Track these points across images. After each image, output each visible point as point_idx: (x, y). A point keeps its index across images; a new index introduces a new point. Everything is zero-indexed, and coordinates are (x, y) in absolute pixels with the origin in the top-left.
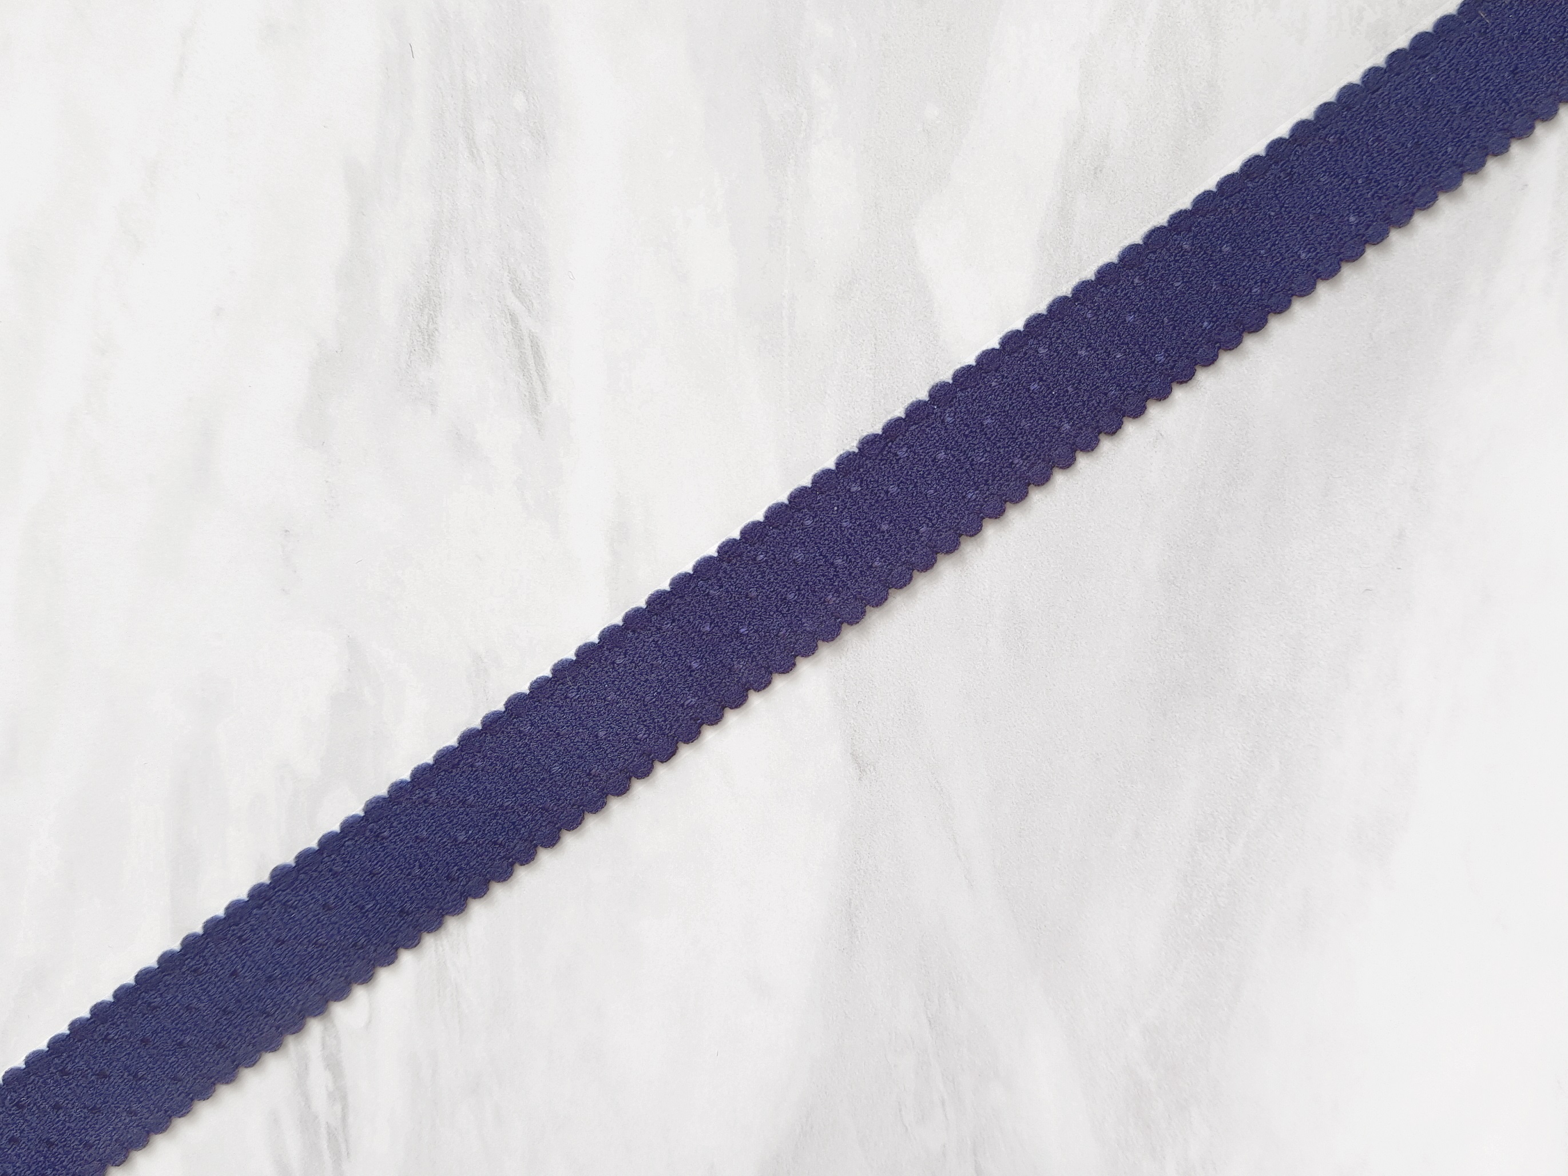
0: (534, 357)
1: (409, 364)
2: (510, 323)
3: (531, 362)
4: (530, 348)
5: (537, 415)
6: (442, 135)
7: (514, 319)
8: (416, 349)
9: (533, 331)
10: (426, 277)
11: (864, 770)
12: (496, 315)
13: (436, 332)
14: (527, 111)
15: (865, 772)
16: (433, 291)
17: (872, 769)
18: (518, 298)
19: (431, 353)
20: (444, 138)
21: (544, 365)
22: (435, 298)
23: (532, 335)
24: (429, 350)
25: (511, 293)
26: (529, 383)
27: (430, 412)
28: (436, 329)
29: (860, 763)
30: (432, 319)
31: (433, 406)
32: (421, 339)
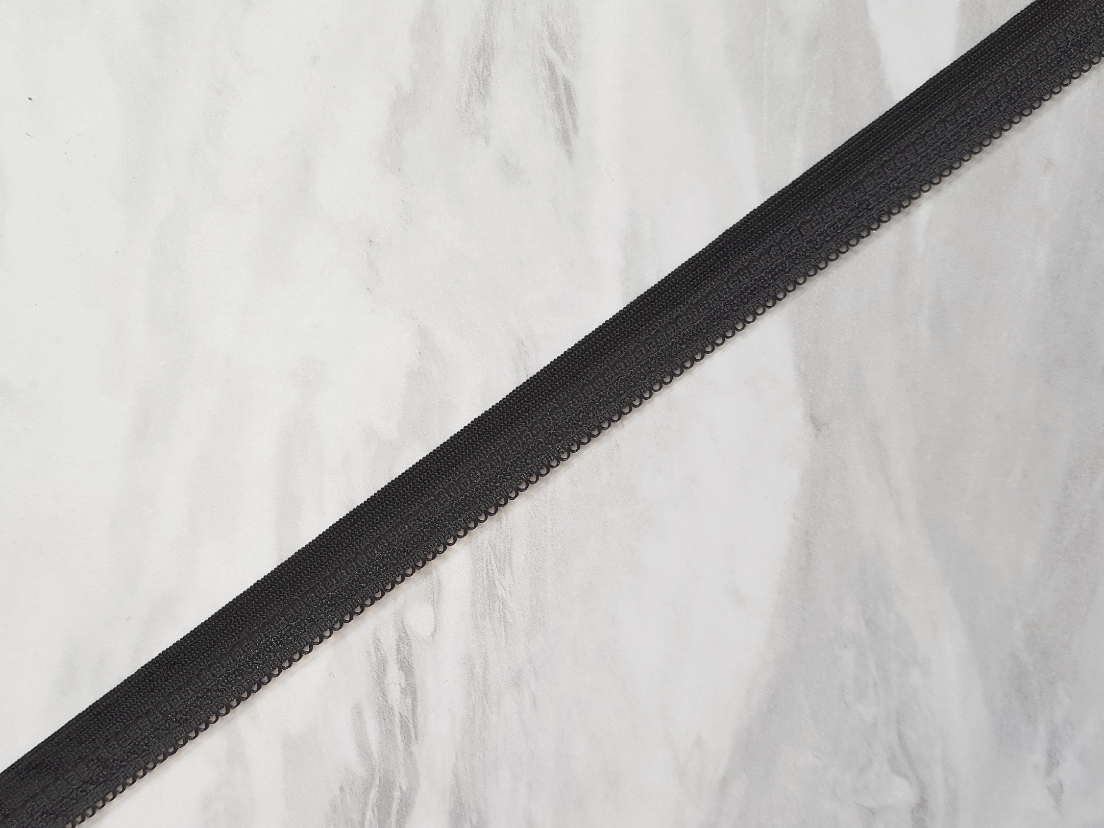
0: (566, 98)
1: (468, 104)
2: (548, 71)
3: (564, 102)
4: (563, 90)
5: (568, 146)
7: (551, 66)
8: (474, 91)
9: (566, 76)
10: (482, 32)
11: (820, 429)
12: (536, 64)
16: (487, 44)
17: (826, 428)
18: (555, 49)
19: (485, 95)
21: (574, 105)
22: (489, 50)
23: (565, 80)
24: (484, 92)
25: (549, 45)
26: (563, 120)
27: (484, 143)
28: (489, 75)
29: (817, 423)
30: (487, 67)
31: (487, 139)
32: (477, 83)
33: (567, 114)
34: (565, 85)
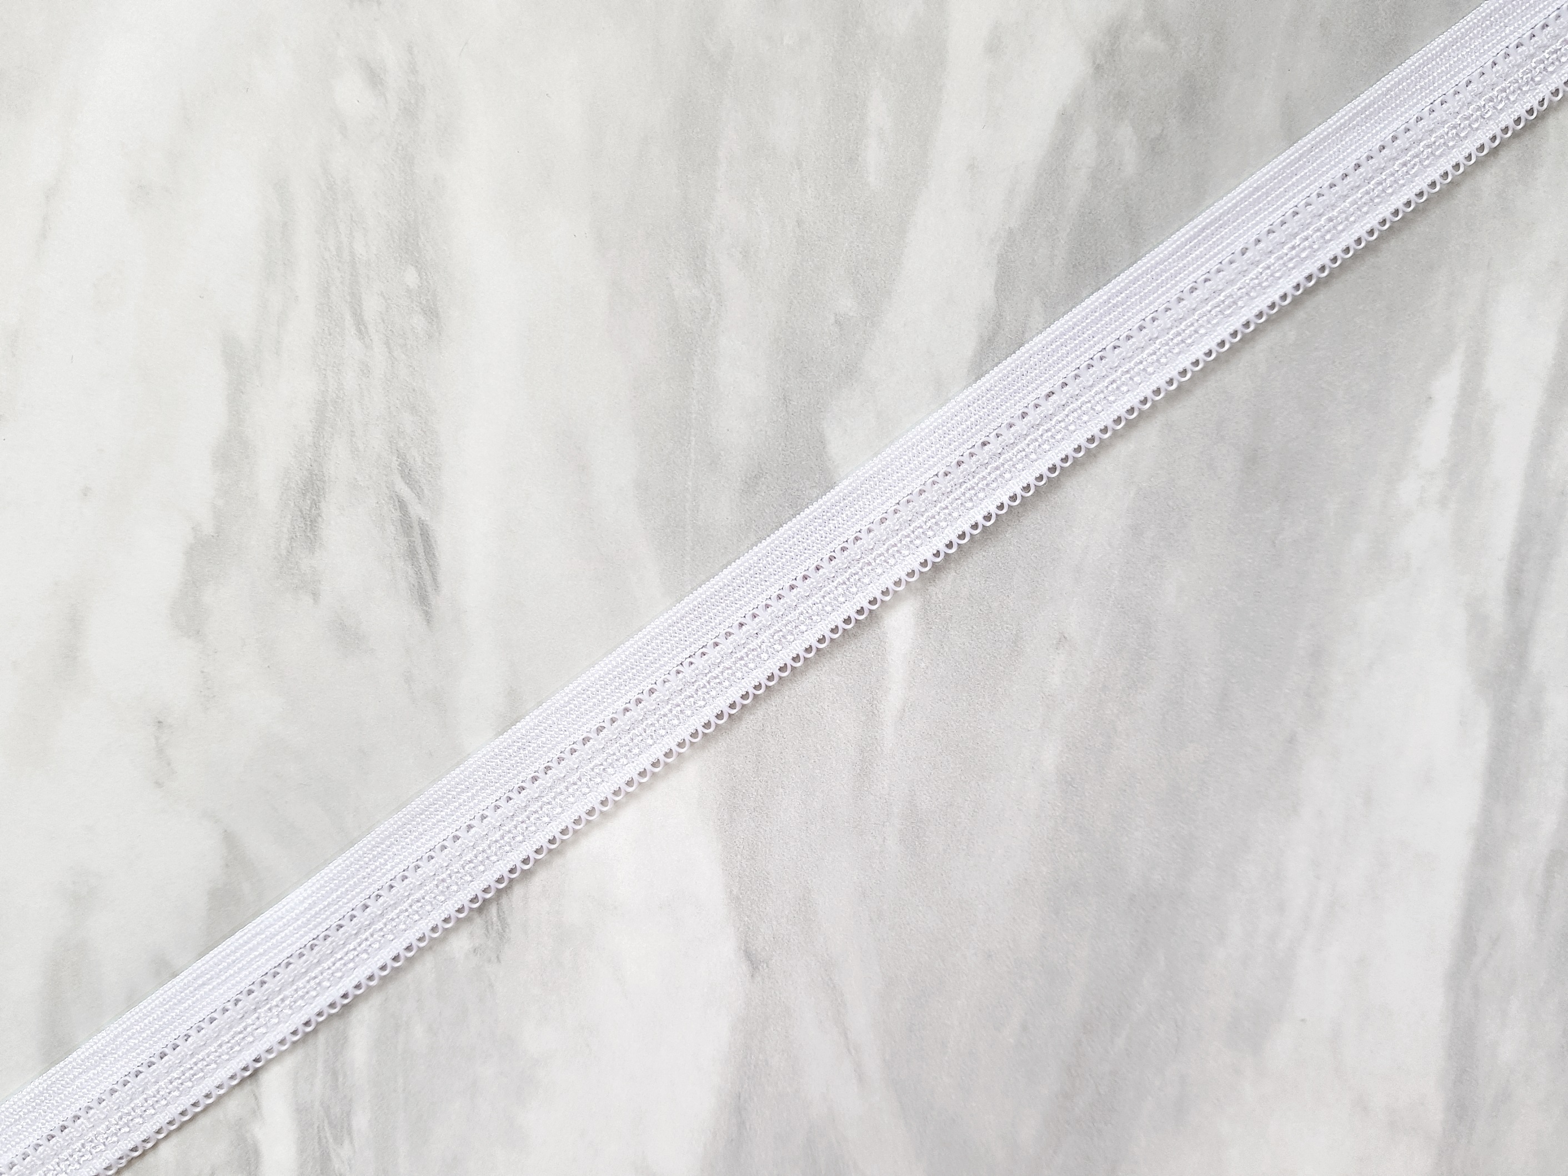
0: (423, 546)
1: (290, 551)
2: (398, 510)
3: (420, 550)
4: (418, 536)
5: (426, 606)
6: (327, 310)
7: (402, 506)
8: (298, 534)
9: (423, 518)
10: (309, 460)
11: (757, 967)
12: (383, 502)
13: (320, 519)
14: (419, 287)
15: (759, 969)
16: (316, 475)
17: (765, 966)
18: (407, 483)
19: (314, 540)
20: (329, 313)
21: (433, 554)
22: (318, 483)
23: (422, 524)
24: (312, 536)
25: (400, 479)
26: (418, 573)
27: (312, 601)
28: (319, 515)
29: (753, 960)
30: (315, 504)
31: (315, 595)
32: (302, 525)
33: (424, 566)
34: (422, 530)
